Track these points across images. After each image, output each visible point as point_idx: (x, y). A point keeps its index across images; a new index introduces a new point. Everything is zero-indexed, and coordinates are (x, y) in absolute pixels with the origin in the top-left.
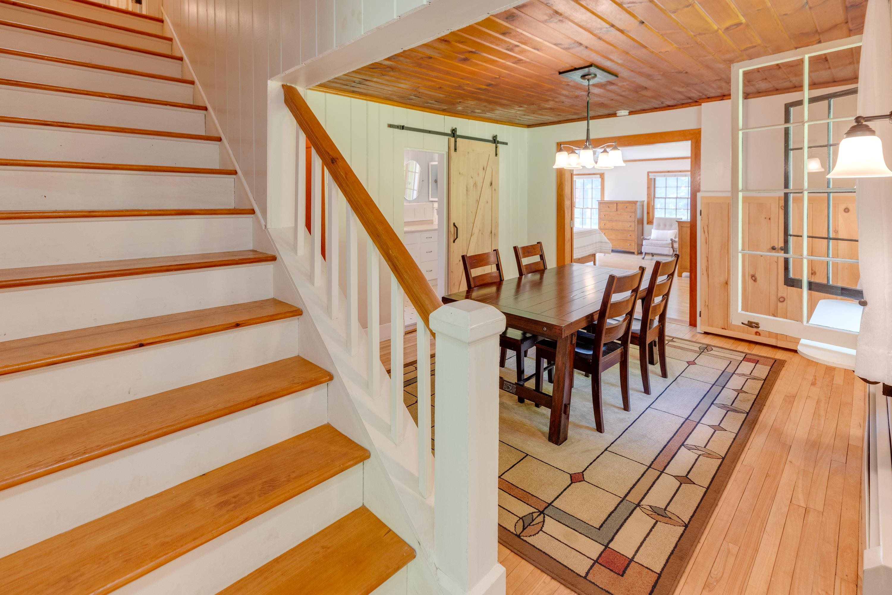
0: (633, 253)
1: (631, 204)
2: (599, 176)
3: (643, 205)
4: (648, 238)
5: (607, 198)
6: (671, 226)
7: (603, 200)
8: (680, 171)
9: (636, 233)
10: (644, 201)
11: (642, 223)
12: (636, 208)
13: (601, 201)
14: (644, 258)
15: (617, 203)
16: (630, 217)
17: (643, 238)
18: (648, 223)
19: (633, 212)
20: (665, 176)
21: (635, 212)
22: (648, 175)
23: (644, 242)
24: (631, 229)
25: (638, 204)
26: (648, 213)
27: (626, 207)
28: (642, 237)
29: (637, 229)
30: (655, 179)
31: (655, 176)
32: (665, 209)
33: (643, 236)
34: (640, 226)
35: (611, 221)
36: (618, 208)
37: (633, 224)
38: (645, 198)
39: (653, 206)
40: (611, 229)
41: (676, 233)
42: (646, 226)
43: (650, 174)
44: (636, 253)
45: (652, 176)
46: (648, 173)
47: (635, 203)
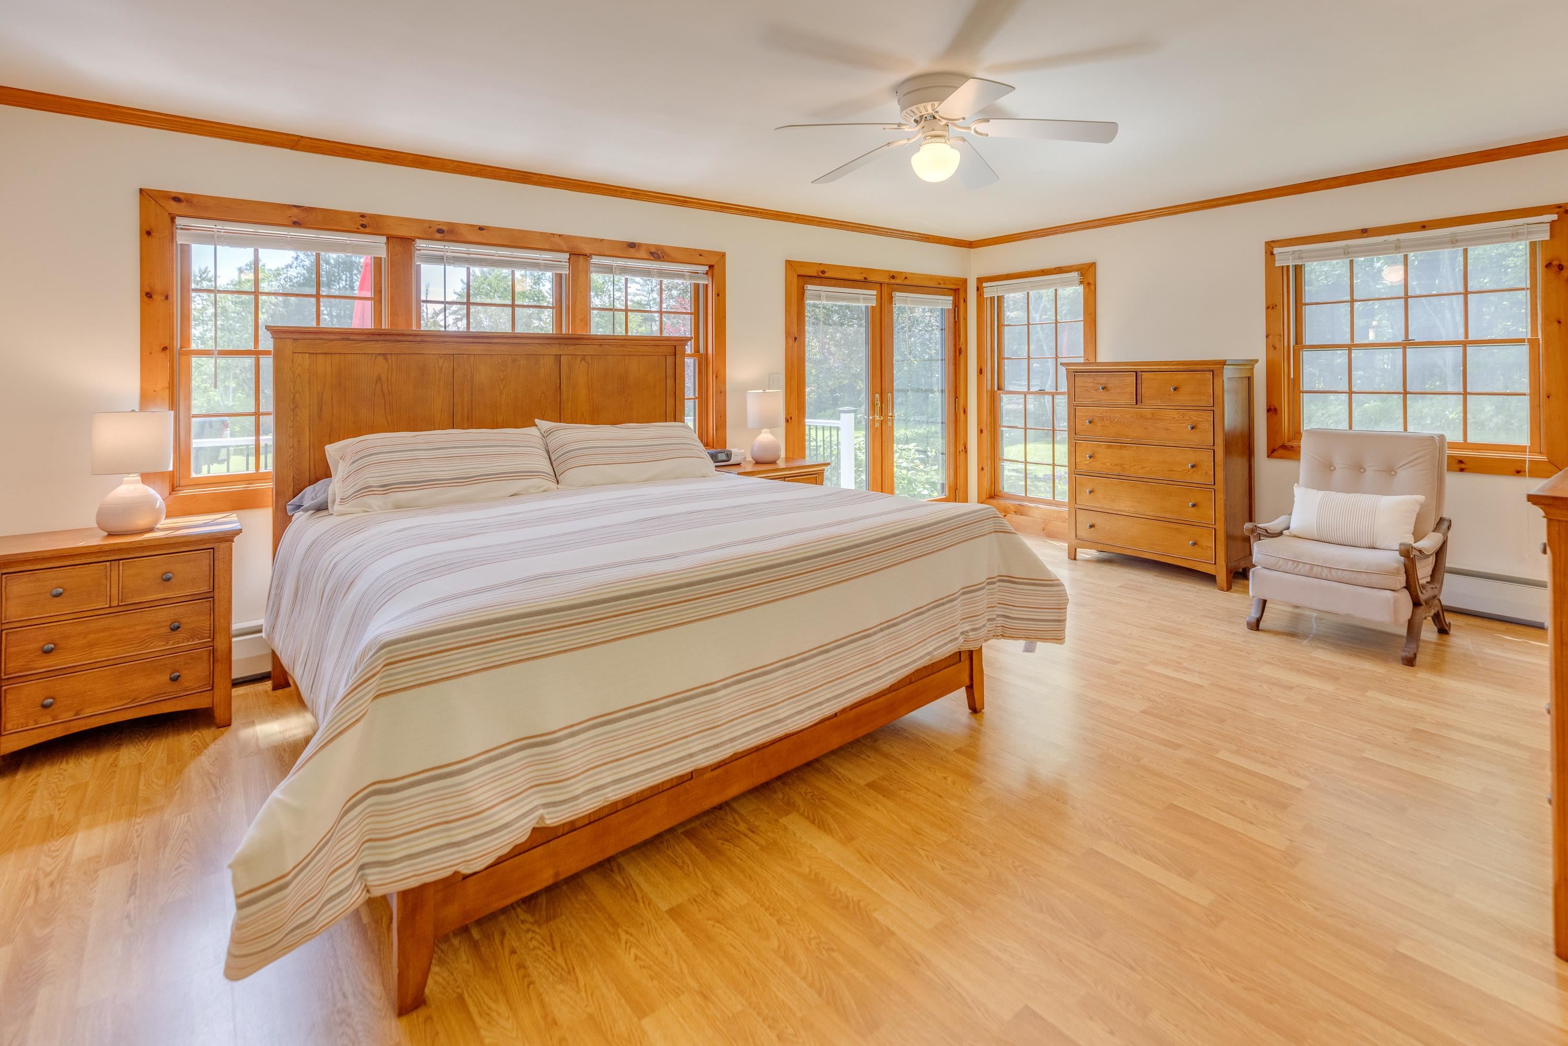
0: (1210, 578)
1: (1198, 376)
2: (1075, 274)
3: (1250, 379)
4: (1274, 525)
5: (1105, 355)
6: (1390, 471)
7: (1092, 360)
8: (1424, 226)
9: (1221, 497)
10: (1257, 361)
11: (1249, 452)
12: (1218, 391)
13: (1084, 364)
14: (1258, 621)
15: (1138, 373)
16: (1193, 428)
17: (1253, 531)
18: (1272, 453)
19: (1203, 409)
20: (1346, 252)
21: (1214, 407)
22: (1270, 254)
23: (1260, 551)
24: (1197, 478)
25: (1228, 372)
26: (1272, 410)
27: (1175, 389)
28: (1248, 525)
29: (1226, 480)
30: (1298, 269)
31: (1300, 258)
32: (1351, 393)
33: (1251, 520)
34: (1239, 464)
35: (1118, 443)
36: (1145, 390)
37: (1205, 459)
38: (1258, 351)
39: (1296, 382)
40: (1119, 477)
41: (1418, 508)
42: (1266, 468)
43: (1276, 250)
44: (1222, 577)
45: (1285, 257)
46: (1270, 247)
47: (1214, 368)
